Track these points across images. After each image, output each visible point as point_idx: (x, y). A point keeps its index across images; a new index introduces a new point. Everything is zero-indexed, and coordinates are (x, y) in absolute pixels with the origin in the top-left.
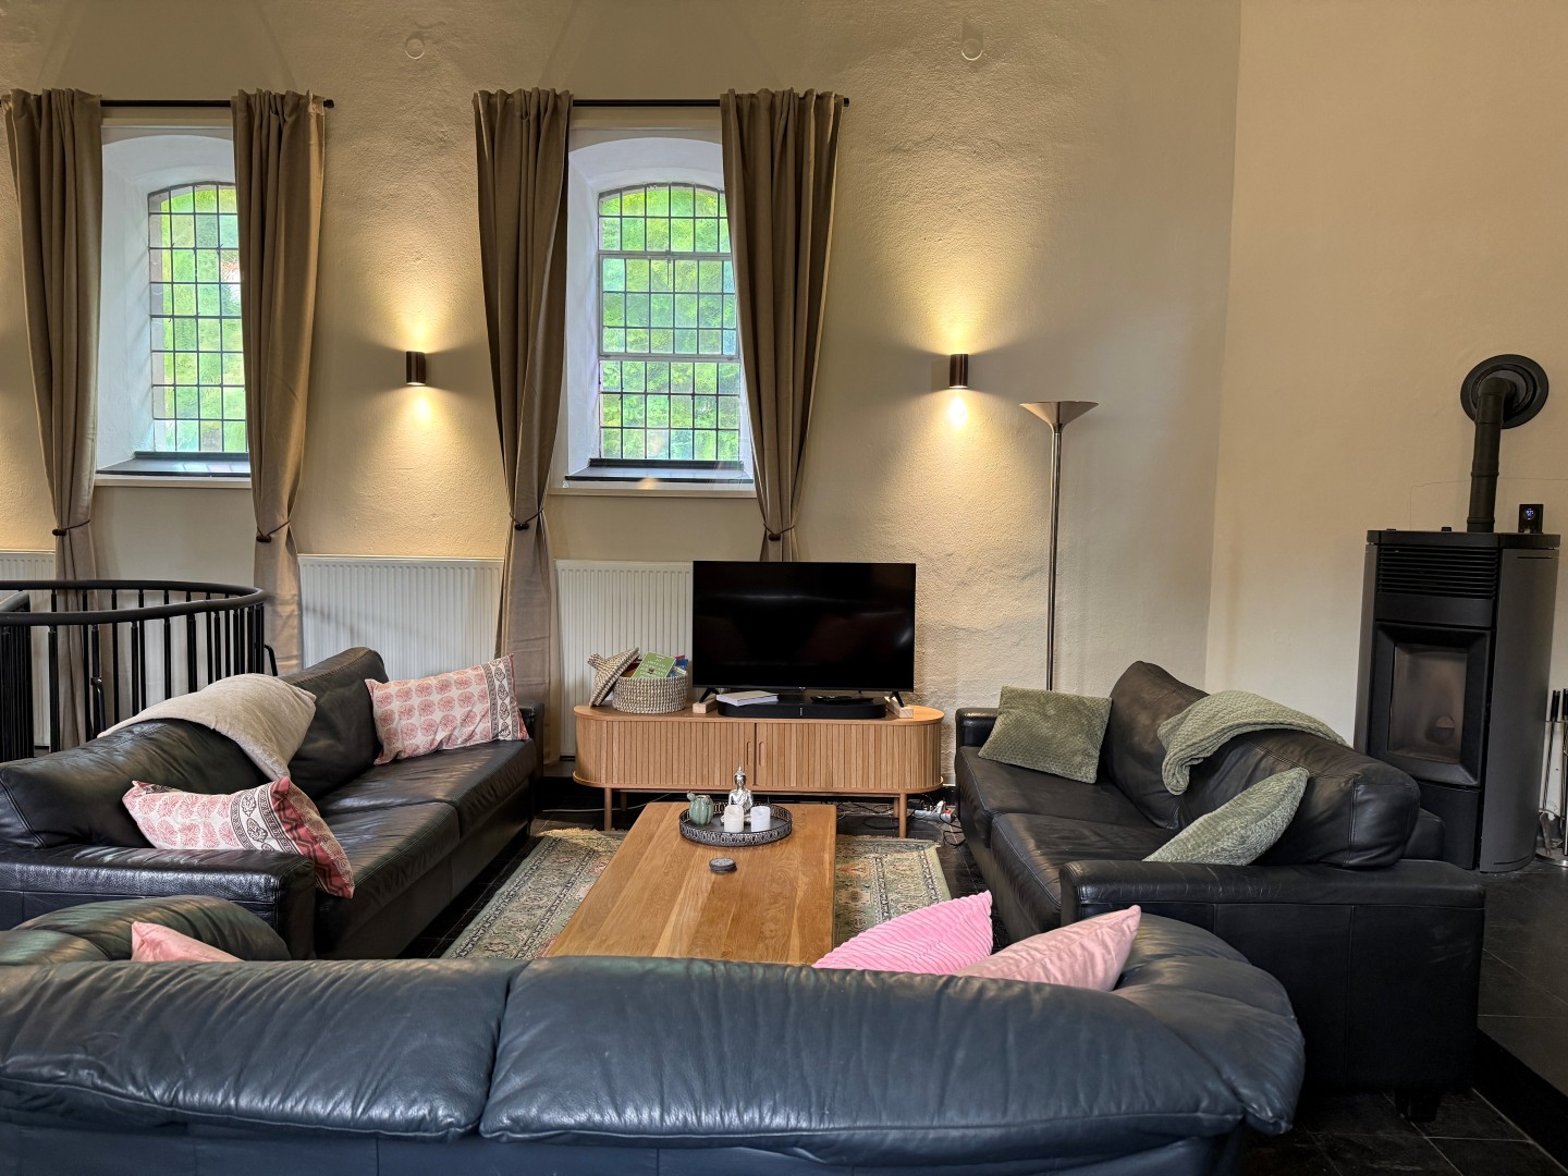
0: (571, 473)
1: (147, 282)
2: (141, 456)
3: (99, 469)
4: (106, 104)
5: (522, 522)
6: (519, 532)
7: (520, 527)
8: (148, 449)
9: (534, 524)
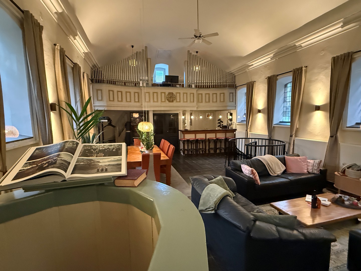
0: (347, 126)
1: (284, 97)
2: (280, 122)
3: (274, 124)
4: (277, 75)
5: (332, 136)
6: (331, 138)
7: (331, 137)
8: (282, 121)
9: (335, 136)
